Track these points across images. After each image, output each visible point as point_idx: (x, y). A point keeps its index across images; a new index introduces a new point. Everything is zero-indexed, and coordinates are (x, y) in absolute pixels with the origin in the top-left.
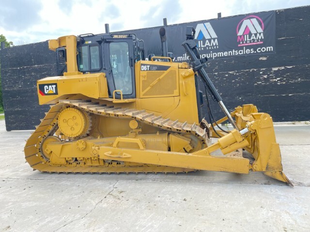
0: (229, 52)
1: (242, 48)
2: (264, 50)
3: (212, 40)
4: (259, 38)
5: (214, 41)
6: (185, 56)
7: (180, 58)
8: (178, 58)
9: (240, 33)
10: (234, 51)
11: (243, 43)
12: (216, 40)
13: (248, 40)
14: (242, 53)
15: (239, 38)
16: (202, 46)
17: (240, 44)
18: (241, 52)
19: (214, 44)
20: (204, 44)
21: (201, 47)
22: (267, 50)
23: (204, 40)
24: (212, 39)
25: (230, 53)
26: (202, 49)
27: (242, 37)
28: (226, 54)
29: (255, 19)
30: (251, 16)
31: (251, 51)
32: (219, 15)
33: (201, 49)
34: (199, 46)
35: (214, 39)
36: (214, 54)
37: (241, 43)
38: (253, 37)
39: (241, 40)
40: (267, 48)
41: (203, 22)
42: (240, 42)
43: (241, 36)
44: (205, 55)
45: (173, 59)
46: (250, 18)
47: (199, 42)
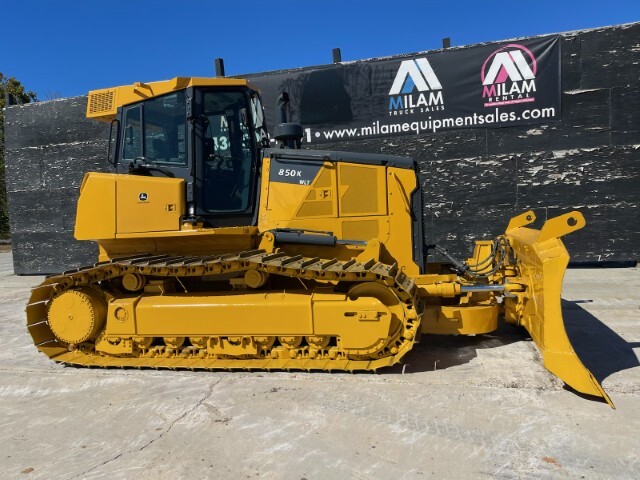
0: (466, 119)
1: (492, 110)
2: (536, 114)
3: (432, 95)
4: (526, 90)
5: (436, 96)
6: (376, 126)
7: (367, 129)
8: (363, 130)
9: (489, 80)
10: (475, 117)
11: (494, 101)
12: (440, 94)
13: (504, 93)
14: (492, 121)
15: (486, 89)
17: (488, 102)
18: (490, 119)
19: (436, 103)
20: (415, 102)
21: (409, 108)
22: (543, 116)
23: (416, 93)
24: (431, 91)
25: (468, 120)
26: (412, 111)
27: (493, 87)
28: (459, 121)
29: (519, 52)
30: (510, 46)
31: (509, 117)
32: (446, 42)
33: (409, 112)
34: (406, 106)
35: (436, 92)
36: (434, 122)
37: (490, 100)
38: (515, 88)
39: (489, 95)
40: (544, 110)
41: (413, 56)
42: (487, 97)
43: (489, 86)
44: (417, 124)
45: (352, 132)
46: (508, 50)
47: (406, 97)
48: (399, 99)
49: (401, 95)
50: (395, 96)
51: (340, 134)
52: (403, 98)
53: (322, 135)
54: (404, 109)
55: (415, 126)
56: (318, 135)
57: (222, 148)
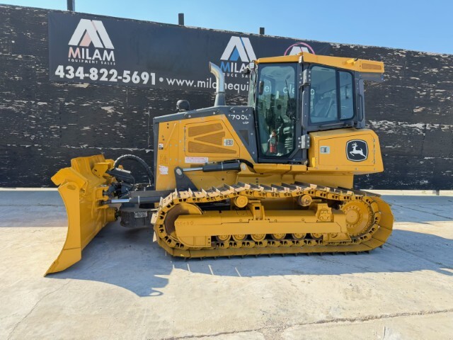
6: (209, 81)
7: (202, 83)
8: (199, 82)
16: (236, 71)
20: (238, 69)
21: (234, 73)
23: (239, 63)
26: (236, 75)
29: (306, 48)
30: (302, 43)
32: (262, 30)
33: (234, 75)
34: (232, 71)
41: (240, 35)
44: (239, 85)
45: (190, 83)
46: (301, 46)
47: (232, 64)
48: (228, 64)
49: (229, 61)
50: (225, 62)
51: (180, 83)
52: (230, 65)
53: (165, 81)
54: (230, 73)
55: (237, 87)
56: (161, 80)
57: (67, 76)
